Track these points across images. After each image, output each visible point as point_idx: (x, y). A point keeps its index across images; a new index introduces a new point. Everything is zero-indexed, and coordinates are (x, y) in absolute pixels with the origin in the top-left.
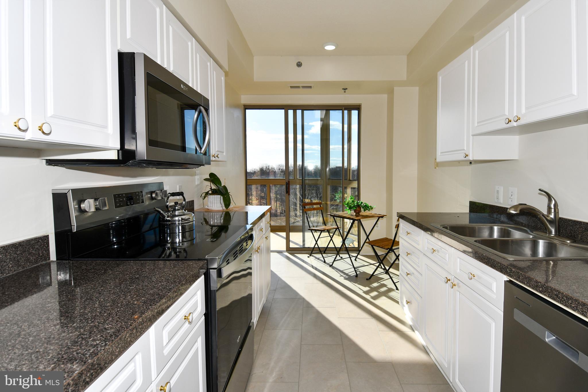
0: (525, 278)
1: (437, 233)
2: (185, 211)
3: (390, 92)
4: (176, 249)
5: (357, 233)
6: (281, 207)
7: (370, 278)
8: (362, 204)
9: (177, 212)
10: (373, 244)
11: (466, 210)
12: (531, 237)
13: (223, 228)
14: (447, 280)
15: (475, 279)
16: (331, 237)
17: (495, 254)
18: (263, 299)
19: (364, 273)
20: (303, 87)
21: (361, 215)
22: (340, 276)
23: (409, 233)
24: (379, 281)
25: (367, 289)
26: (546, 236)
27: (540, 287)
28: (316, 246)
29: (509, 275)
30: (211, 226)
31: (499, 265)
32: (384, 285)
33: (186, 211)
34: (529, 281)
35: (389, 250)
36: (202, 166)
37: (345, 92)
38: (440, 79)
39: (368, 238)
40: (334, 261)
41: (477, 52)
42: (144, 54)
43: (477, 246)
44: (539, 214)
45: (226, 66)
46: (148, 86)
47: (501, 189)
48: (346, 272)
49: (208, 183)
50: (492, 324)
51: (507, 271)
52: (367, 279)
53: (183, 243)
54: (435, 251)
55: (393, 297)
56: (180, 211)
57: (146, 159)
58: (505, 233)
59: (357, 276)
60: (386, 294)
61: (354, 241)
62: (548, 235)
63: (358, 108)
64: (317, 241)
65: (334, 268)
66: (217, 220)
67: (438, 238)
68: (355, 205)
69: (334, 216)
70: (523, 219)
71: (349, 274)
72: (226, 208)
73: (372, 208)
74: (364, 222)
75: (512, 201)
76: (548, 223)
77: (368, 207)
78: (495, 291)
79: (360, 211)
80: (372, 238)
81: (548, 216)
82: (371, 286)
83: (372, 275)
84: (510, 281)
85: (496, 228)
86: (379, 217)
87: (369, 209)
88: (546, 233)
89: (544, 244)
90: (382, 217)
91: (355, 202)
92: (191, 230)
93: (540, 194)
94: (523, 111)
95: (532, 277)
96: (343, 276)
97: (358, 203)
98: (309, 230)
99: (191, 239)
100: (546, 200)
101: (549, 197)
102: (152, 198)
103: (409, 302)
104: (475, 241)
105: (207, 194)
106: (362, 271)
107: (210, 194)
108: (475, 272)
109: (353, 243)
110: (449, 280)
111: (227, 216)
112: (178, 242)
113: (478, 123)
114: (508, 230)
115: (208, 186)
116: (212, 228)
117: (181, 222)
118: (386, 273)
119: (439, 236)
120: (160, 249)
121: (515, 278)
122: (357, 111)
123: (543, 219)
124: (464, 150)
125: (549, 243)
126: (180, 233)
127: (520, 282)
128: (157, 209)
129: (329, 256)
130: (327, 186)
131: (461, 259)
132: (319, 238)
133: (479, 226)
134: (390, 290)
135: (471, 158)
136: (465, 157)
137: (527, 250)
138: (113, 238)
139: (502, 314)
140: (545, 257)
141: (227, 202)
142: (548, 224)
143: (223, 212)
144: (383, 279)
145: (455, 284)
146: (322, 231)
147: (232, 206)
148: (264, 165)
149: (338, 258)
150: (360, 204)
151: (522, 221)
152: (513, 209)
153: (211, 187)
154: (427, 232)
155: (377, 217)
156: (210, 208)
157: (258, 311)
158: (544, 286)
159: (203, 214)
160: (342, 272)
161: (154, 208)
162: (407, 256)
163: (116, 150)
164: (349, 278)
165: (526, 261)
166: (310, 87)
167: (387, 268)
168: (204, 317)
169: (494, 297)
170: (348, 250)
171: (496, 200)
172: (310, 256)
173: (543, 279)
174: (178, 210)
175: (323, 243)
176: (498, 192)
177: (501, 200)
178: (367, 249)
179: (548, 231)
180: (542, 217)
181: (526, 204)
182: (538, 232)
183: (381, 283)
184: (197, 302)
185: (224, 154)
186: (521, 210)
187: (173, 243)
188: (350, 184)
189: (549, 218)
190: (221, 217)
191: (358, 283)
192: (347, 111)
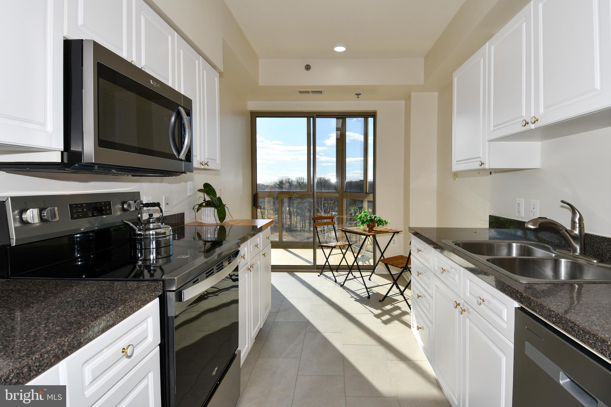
0: (537, 305)
1: (447, 250)
2: (162, 224)
3: (408, 98)
4: (150, 266)
5: (372, 250)
6: (301, 223)
7: (383, 300)
8: (376, 219)
9: (151, 224)
10: (387, 263)
11: (486, 225)
12: (554, 255)
13: (217, 243)
14: (456, 304)
15: (484, 304)
16: (344, 254)
17: (507, 276)
18: (259, 323)
19: (378, 294)
20: (313, 92)
21: (375, 231)
22: (351, 297)
23: (420, 251)
24: (393, 304)
25: (378, 312)
26: (569, 254)
27: (553, 317)
28: (327, 264)
29: (520, 301)
30: (204, 241)
31: (509, 288)
32: (398, 308)
33: (164, 224)
34: (541, 308)
35: (403, 269)
36: (183, 174)
37: (358, 98)
38: (455, 80)
39: (382, 255)
40: (346, 280)
41: (493, 48)
42: (94, 41)
43: (488, 265)
44: (561, 229)
45: (220, 66)
46: (100, 79)
47: (522, 202)
48: (358, 292)
49: (202, 194)
50: (502, 358)
51: (517, 296)
52: (380, 301)
53: (158, 260)
54: (444, 270)
55: (406, 321)
56: (154, 224)
57: (93, 162)
58: (525, 251)
59: (369, 297)
60: (398, 318)
61: (370, 258)
62: (572, 254)
63: (373, 115)
64: (327, 259)
65: (345, 288)
66: (210, 235)
67: (448, 256)
68: (367, 220)
69: (345, 232)
70: (545, 235)
71: (361, 295)
72: (220, 221)
73: (386, 223)
74: (379, 238)
75: (534, 215)
76: (572, 239)
77: (382, 222)
78: (505, 320)
79: (374, 226)
80: (387, 255)
81: (572, 232)
82: (384, 308)
83: (386, 296)
84: (521, 309)
85: (514, 245)
86: (395, 233)
87: (383, 223)
88: (570, 251)
89: (567, 264)
90: (398, 232)
91: (368, 217)
92: (167, 245)
93: (562, 207)
94: (542, 111)
95: (545, 304)
96: (354, 297)
97: (371, 217)
98: (320, 246)
99: (167, 256)
100: (569, 213)
101: (573, 210)
102: (124, 210)
103: (420, 328)
104: (488, 260)
105: (201, 206)
106: (375, 292)
107: (205, 206)
108: (485, 296)
109: (368, 261)
110: (459, 305)
111: (222, 231)
112: (152, 259)
113: (494, 127)
114: (528, 248)
115: (202, 197)
116: (205, 244)
117: (155, 236)
118: (401, 294)
119: (448, 254)
120: (130, 267)
121: (526, 305)
122: (373, 118)
123: (567, 235)
124: (480, 157)
125: (572, 263)
126: (154, 248)
127: (531, 309)
128: (125, 221)
129: (341, 275)
130: (343, 199)
131: (471, 281)
132: (330, 255)
133: (499, 243)
134: (405, 313)
135: (487, 166)
136: (481, 165)
137: (549, 272)
138: (77, 254)
139: (512, 346)
140: (567, 279)
141: (222, 215)
142: (572, 241)
143: (217, 226)
144: (398, 300)
145: (464, 309)
146: (333, 248)
147: (227, 219)
148: (284, 178)
149: (350, 276)
150: (373, 218)
151: (545, 238)
152: (531, 223)
153: (205, 199)
154: (437, 249)
155: (392, 232)
156: (203, 221)
157: (251, 336)
158: (557, 316)
159: (195, 227)
160: (353, 292)
161: (122, 220)
162: (418, 275)
163: (59, 151)
164: (361, 300)
165: (541, 284)
166: (320, 92)
167: (402, 288)
168: (158, 348)
169: (505, 326)
170: (359, 269)
171: (517, 214)
172: (321, 275)
173: (557, 307)
174: (153, 223)
175: (334, 260)
176: (519, 205)
177: (523, 215)
178: (381, 268)
179: (572, 250)
180: (564, 232)
181: (546, 218)
182: (562, 250)
183: (395, 305)
184: (146, 330)
185: (218, 162)
186: (540, 225)
187: (146, 259)
188: (365, 197)
189: (572, 234)
190: (215, 231)
191: (370, 305)
192: (363, 118)
